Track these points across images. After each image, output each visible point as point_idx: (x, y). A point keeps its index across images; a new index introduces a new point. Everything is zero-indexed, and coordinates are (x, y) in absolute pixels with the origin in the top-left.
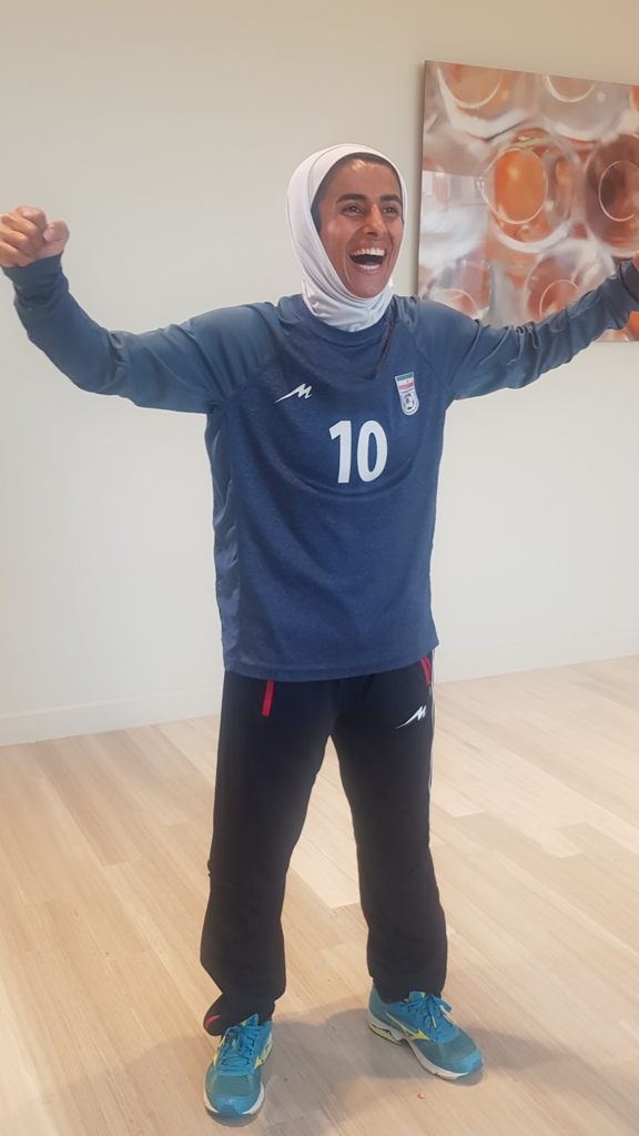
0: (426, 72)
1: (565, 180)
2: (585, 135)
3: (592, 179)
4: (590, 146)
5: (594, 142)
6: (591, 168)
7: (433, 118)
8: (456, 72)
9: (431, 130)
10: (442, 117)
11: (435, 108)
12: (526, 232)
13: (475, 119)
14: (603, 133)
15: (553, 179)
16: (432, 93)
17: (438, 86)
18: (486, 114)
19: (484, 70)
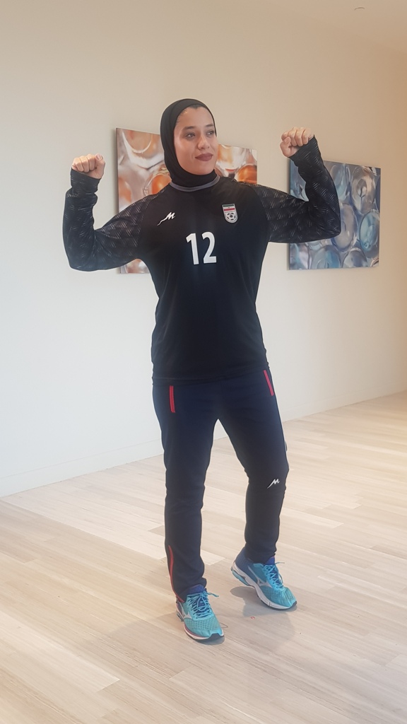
0: (116, 135)
7: (122, 157)
8: (132, 134)
9: (121, 163)
10: (126, 158)
11: (123, 152)
13: (141, 158)
16: (121, 145)
17: (123, 141)
18: (146, 156)
19: (144, 134)
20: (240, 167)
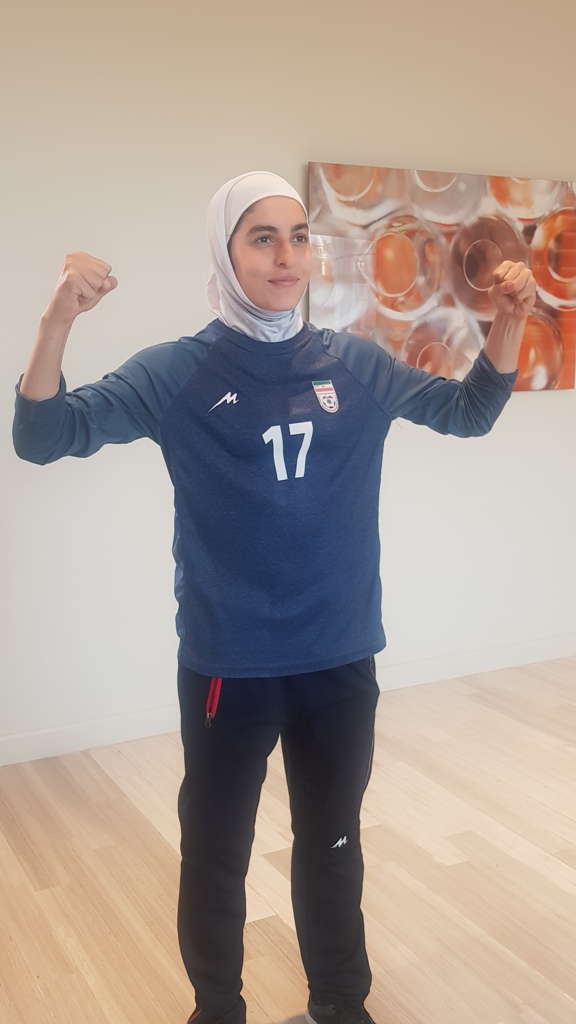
0: (310, 171)
1: (434, 258)
2: (450, 219)
3: (457, 256)
4: (455, 228)
5: (458, 225)
6: (457, 246)
7: (318, 210)
8: (337, 171)
9: (316, 220)
10: (325, 209)
11: (319, 201)
12: (402, 303)
13: (353, 210)
14: (464, 217)
15: (424, 258)
16: (316, 190)
17: (320, 182)
18: (363, 205)
19: (360, 168)
20: (547, 213)
